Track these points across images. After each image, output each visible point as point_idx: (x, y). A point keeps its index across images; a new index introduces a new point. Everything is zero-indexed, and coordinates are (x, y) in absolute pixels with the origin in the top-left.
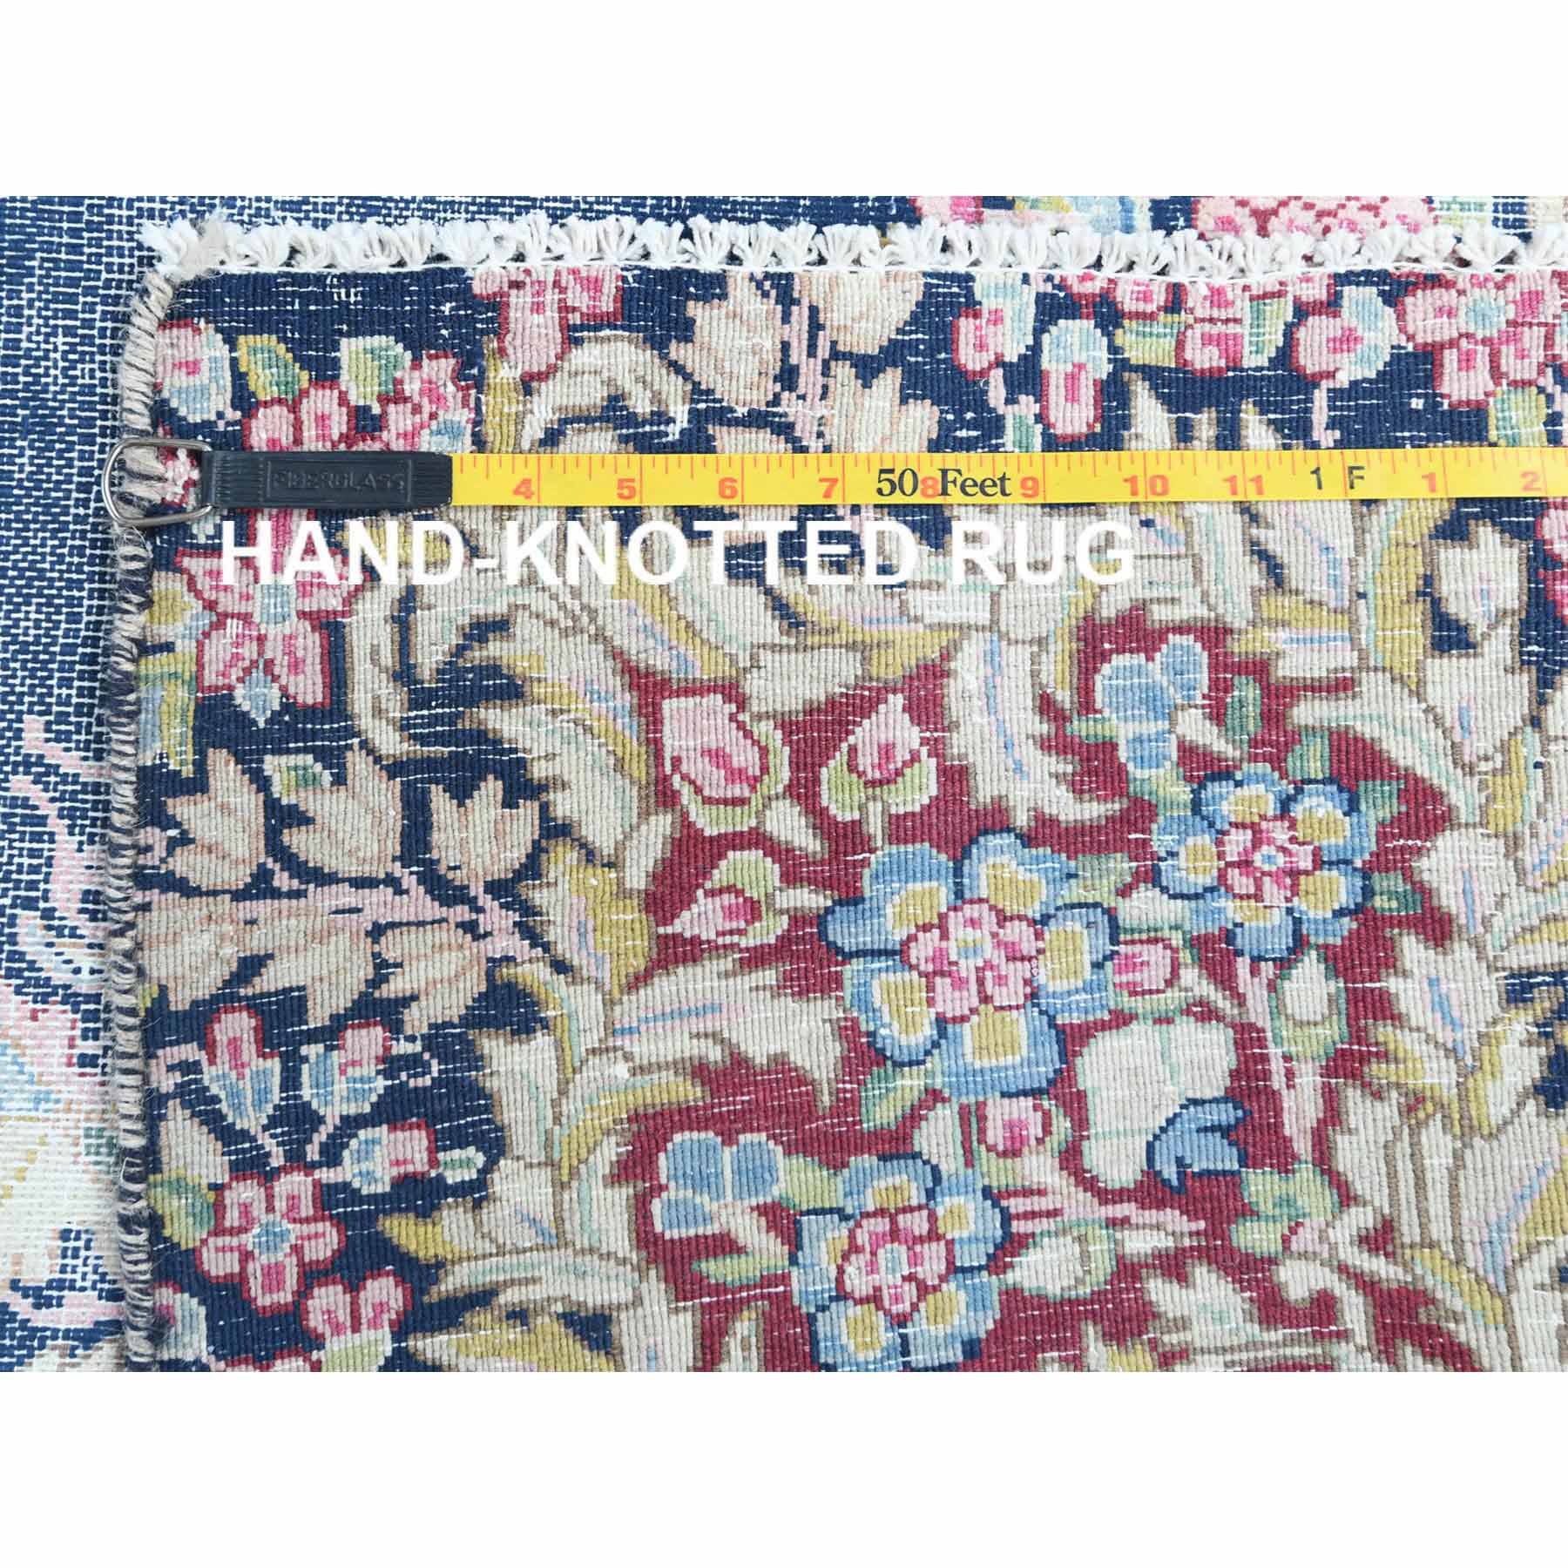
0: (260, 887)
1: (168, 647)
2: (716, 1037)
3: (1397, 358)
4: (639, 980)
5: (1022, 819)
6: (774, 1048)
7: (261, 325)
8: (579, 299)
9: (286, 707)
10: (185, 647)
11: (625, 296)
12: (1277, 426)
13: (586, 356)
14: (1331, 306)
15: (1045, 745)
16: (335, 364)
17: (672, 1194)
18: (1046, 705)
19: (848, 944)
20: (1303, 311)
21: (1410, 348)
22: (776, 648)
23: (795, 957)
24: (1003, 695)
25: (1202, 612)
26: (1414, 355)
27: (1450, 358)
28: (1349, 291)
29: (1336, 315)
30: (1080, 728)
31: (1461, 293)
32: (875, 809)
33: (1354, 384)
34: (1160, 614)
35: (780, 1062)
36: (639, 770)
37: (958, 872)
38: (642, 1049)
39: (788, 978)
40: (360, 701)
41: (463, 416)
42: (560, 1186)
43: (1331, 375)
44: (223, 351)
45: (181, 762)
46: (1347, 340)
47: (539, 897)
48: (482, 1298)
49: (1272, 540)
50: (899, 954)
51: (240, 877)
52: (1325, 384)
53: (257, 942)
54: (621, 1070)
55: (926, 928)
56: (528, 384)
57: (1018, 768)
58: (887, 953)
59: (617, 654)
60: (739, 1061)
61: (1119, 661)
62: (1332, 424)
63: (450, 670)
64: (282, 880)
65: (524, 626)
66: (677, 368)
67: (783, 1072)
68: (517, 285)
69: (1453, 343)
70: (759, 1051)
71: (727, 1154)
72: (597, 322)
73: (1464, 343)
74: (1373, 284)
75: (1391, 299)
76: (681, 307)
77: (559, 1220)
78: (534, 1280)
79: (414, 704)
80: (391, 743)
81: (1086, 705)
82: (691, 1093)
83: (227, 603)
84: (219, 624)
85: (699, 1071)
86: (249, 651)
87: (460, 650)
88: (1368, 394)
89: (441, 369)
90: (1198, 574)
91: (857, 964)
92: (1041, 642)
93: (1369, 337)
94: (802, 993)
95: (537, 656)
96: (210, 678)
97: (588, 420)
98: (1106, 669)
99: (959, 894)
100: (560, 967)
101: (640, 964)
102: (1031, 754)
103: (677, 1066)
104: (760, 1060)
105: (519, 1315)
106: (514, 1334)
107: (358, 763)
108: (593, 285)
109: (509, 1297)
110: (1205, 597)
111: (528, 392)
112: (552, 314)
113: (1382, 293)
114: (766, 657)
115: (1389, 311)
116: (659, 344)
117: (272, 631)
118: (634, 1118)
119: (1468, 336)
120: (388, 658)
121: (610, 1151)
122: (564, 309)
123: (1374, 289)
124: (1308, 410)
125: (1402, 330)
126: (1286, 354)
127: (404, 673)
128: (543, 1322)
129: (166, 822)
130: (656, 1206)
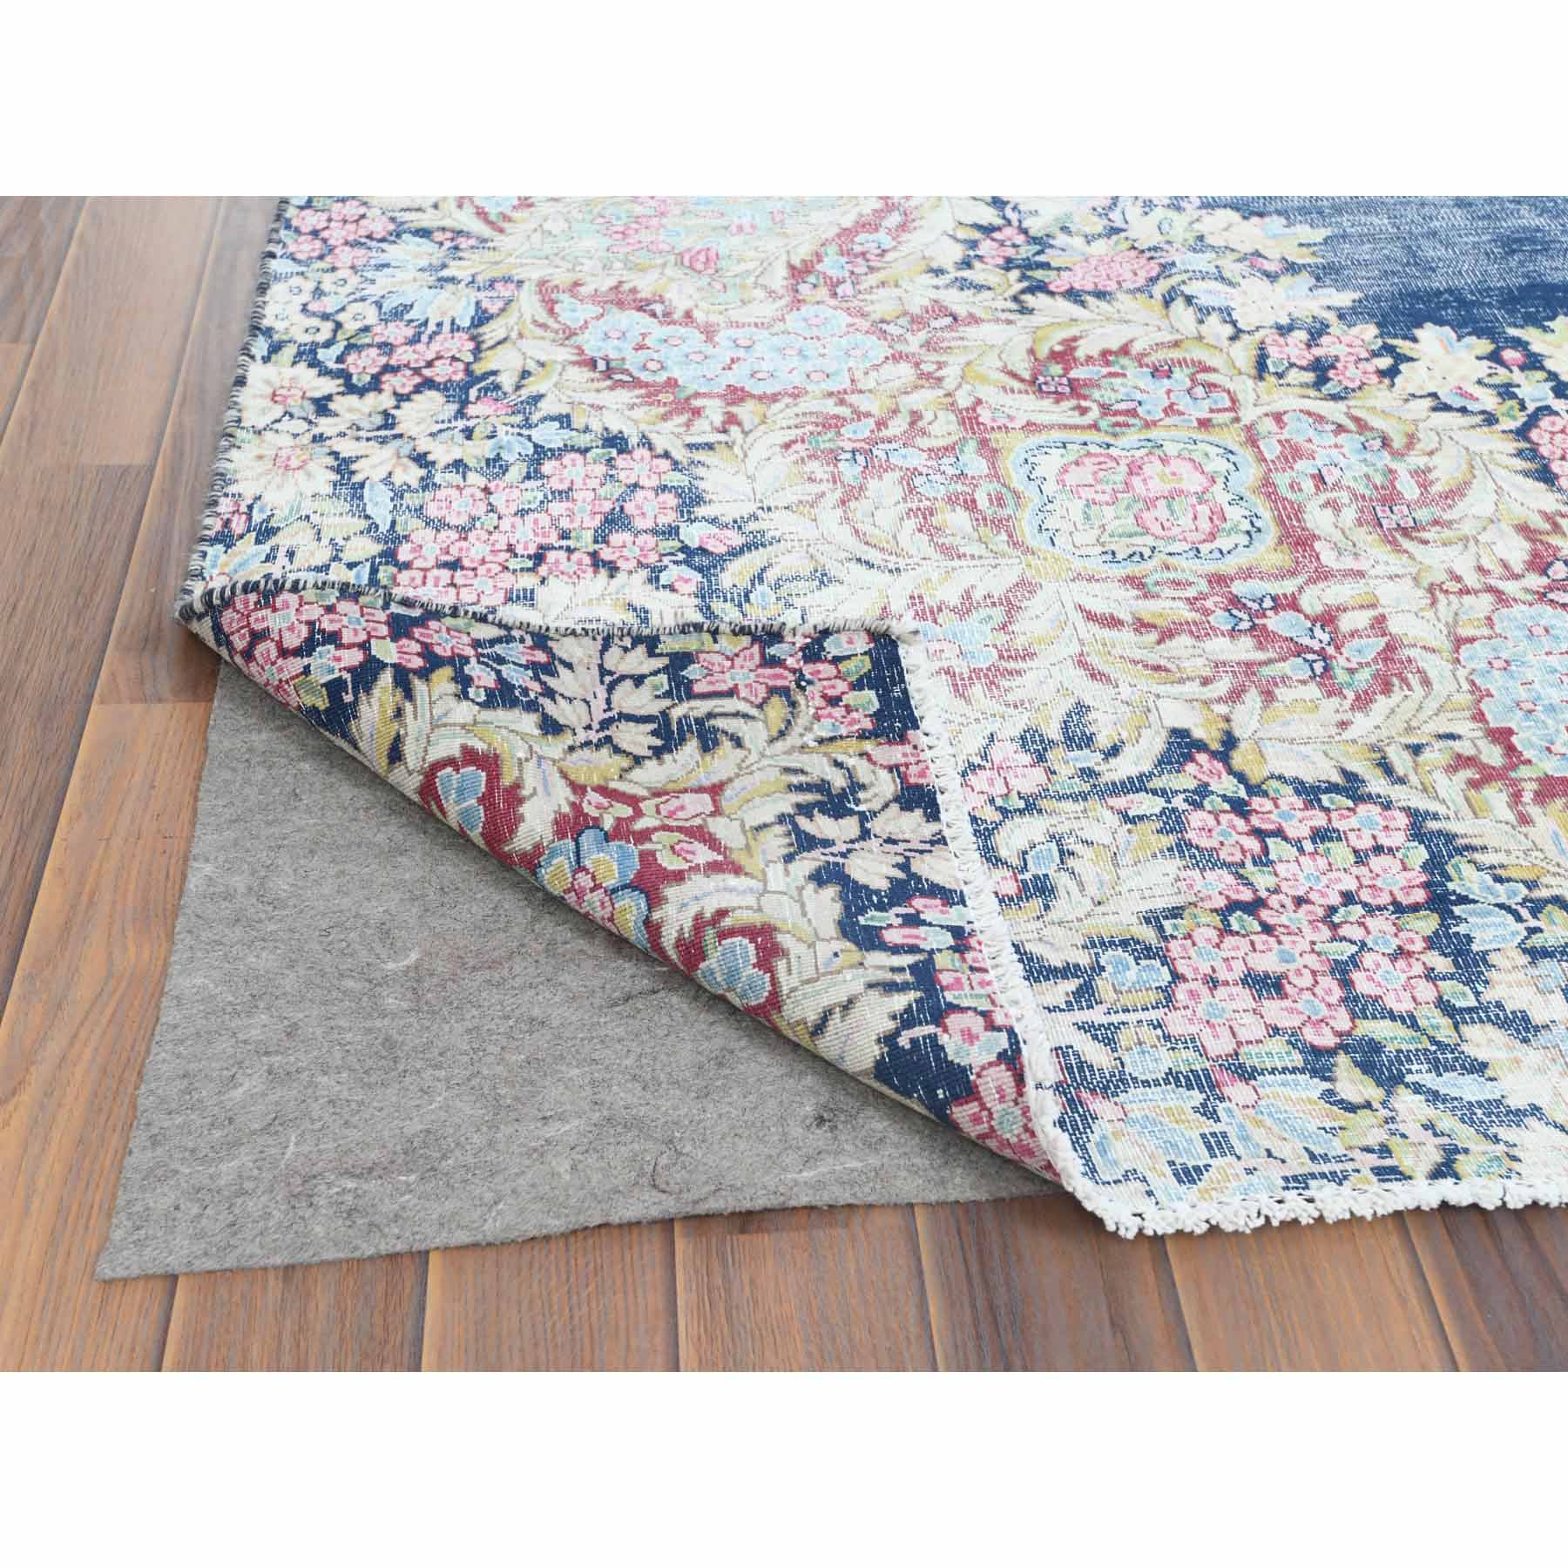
0: (603, 672)
1: (715, 641)
2: (534, 793)
3: (963, 1071)
4: (564, 775)
5: (656, 916)
6: (527, 816)
7: (876, 663)
8: (913, 770)
9: (691, 682)
10: (717, 647)
11: (919, 787)
12: (908, 1010)
13: (884, 775)
14: (991, 1026)
15: (698, 917)
16: (862, 689)
17: (455, 776)
18: (722, 913)
19: (583, 839)
20: (986, 1015)
21: (972, 1078)
22: (743, 825)
23: (576, 818)
24: (727, 895)
25: (785, 990)
26: (968, 1081)
27: (973, 1107)
28: (1004, 1035)
29: (986, 1029)
30: (710, 933)
31: (1016, 1103)
32: (659, 847)
33: (942, 1048)
34: (781, 965)
35: (521, 819)
36: (670, 786)
37: (624, 887)
38: (530, 767)
39: (565, 816)
40: (694, 703)
41: (843, 731)
42: (463, 726)
43: (946, 1030)
44: (860, 651)
45: (661, 648)
46: (970, 1037)
47: (605, 751)
48: (409, 694)
49: (835, 1021)
50: (579, 867)
51: (608, 666)
52: (939, 1030)
53: (579, 669)
54: (521, 755)
55: (594, 878)
56: (864, 755)
57: (684, 905)
58: (578, 861)
59: (730, 780)
60: (521, 801)
61: (751, 947)
62: (913, 1041)
63: (715, 730)
64: (608, 679)
65: (740, 753)
66: (886, 806)
67: (514, 821)
68: (915, 747)
69: (983, 1107)
70: (526, 809)
71: (473, 802)
72: (903, 778)
73: (985, 1113)
74: (1011, 1045)
75: (1002, 1056)
76: (919, 806)
77: (445, 725)
78: (416, 718)
79: (696, 720)
80: (676, 713)
81: (722, 935)
82: (507, 781)
83: (738, 661)
84: (728, 658)
85: (517, 786)
86: (716, 668)
87: (726, 733)
88: (937, 1058)
89: (867, 724)
90: (808, 982)
91: (572, 845)
92: (760, 909)
93: (975, 1049)
94: (556, 822)
95: (725, 757)
96: (702, 656)
97: (851, 777)
98: (746, 941)
99: (615, 891)
100: (572, 749)
101: (573, 777)
102: (693, 910)
103: (520, 778)
104: (521, 810)
105: (399, 713)
106: (390, 713)
107: (667, 703)
108: (922, 774)
109: (408, 707)
110: (793, 990)
111: (861, 755)
112: (903, 760)
113: (1005, 1051)
114: (737, 823)
115: (993, 1058)
116: (896, 799)
117: (728, 675)
118: (496, 756)
119: (991, 1114)
120: (717, 710)
121: (480, 746)
122: (907, 765)
123: (1006, 1046)
124: (920, 1024)
125: (983, 1068)
126: (954, 1008)
127: (710, 715)
128: (396, 725)
129: (634, 645)
130: (449, 770)
